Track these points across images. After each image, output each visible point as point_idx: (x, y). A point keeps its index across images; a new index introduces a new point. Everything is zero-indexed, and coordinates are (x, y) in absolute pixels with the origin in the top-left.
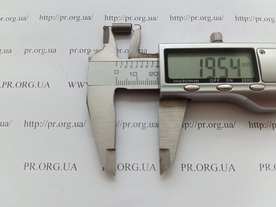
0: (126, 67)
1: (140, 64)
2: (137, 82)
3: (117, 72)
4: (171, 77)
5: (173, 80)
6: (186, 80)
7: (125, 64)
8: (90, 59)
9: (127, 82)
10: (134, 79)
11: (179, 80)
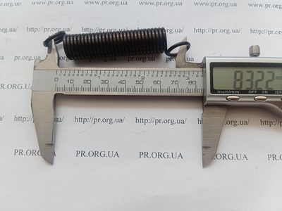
0: (65, 75)
1: (76, 72)
2: (73, 89)
3: (56, 79)
4: (215, 88)
5: (217, 90)
6: (228, 90)
7: (63, 72)
8: (35, 67)
9: (65, 89)
10: (71, 85)
11: (222, 90)
